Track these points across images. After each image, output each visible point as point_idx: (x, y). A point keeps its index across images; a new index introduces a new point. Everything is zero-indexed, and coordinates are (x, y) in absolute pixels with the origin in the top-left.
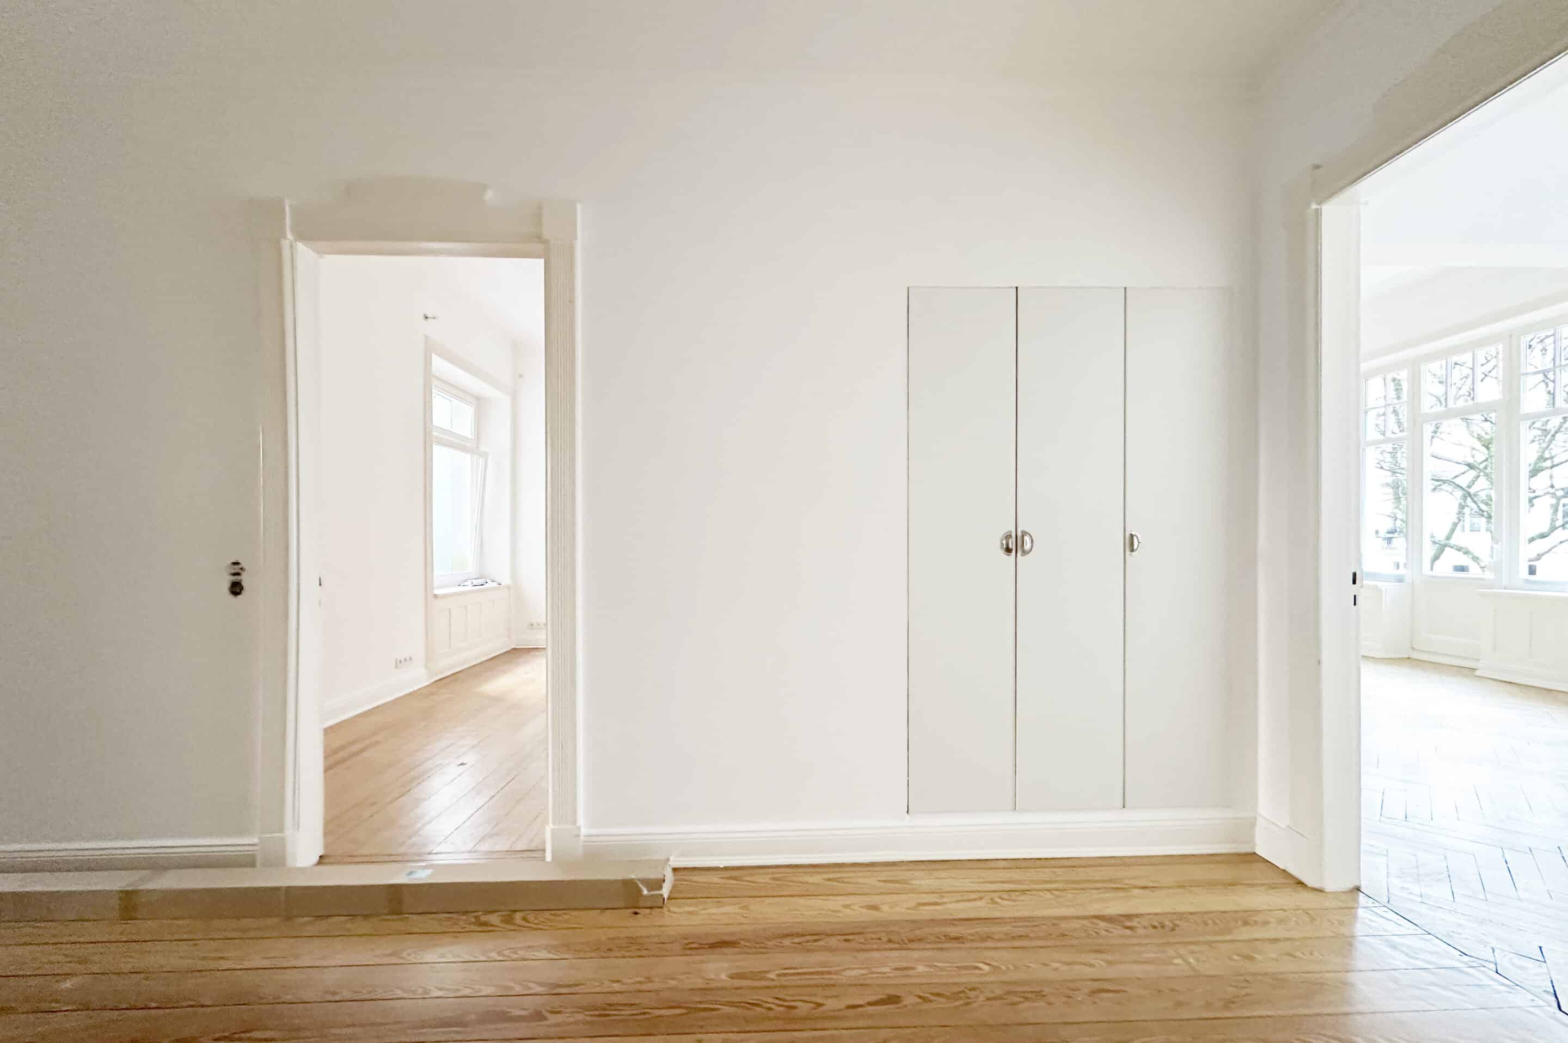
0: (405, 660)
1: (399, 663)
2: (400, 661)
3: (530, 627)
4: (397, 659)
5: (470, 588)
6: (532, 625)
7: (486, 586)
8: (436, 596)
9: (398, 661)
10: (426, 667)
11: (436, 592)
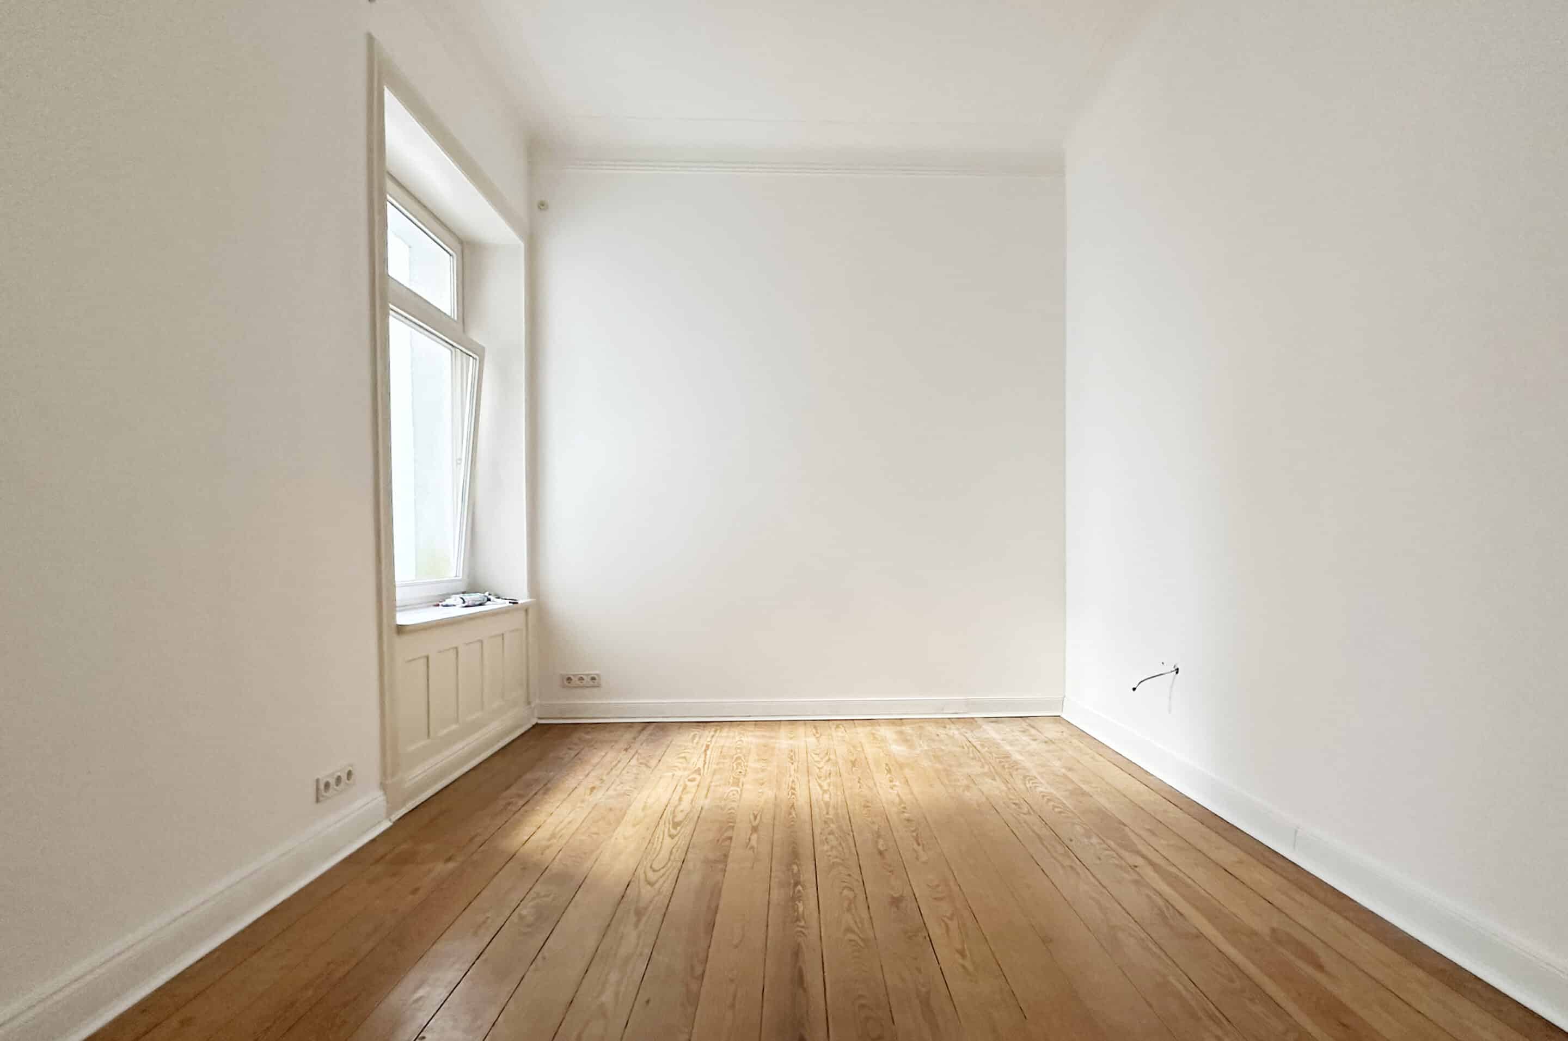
0: (339, 780)
1: (322, 790)
2: (327, 785)
3: (566, 682)
4: (318, 781)
5: (458, 611)
6: (569, 679)
7: (489, 607)
8: (400, 629)
9: (322, 787)
10: (383, 787)
11: (403, 618)
